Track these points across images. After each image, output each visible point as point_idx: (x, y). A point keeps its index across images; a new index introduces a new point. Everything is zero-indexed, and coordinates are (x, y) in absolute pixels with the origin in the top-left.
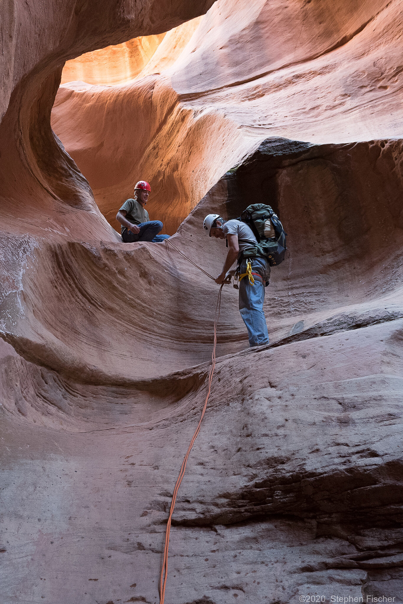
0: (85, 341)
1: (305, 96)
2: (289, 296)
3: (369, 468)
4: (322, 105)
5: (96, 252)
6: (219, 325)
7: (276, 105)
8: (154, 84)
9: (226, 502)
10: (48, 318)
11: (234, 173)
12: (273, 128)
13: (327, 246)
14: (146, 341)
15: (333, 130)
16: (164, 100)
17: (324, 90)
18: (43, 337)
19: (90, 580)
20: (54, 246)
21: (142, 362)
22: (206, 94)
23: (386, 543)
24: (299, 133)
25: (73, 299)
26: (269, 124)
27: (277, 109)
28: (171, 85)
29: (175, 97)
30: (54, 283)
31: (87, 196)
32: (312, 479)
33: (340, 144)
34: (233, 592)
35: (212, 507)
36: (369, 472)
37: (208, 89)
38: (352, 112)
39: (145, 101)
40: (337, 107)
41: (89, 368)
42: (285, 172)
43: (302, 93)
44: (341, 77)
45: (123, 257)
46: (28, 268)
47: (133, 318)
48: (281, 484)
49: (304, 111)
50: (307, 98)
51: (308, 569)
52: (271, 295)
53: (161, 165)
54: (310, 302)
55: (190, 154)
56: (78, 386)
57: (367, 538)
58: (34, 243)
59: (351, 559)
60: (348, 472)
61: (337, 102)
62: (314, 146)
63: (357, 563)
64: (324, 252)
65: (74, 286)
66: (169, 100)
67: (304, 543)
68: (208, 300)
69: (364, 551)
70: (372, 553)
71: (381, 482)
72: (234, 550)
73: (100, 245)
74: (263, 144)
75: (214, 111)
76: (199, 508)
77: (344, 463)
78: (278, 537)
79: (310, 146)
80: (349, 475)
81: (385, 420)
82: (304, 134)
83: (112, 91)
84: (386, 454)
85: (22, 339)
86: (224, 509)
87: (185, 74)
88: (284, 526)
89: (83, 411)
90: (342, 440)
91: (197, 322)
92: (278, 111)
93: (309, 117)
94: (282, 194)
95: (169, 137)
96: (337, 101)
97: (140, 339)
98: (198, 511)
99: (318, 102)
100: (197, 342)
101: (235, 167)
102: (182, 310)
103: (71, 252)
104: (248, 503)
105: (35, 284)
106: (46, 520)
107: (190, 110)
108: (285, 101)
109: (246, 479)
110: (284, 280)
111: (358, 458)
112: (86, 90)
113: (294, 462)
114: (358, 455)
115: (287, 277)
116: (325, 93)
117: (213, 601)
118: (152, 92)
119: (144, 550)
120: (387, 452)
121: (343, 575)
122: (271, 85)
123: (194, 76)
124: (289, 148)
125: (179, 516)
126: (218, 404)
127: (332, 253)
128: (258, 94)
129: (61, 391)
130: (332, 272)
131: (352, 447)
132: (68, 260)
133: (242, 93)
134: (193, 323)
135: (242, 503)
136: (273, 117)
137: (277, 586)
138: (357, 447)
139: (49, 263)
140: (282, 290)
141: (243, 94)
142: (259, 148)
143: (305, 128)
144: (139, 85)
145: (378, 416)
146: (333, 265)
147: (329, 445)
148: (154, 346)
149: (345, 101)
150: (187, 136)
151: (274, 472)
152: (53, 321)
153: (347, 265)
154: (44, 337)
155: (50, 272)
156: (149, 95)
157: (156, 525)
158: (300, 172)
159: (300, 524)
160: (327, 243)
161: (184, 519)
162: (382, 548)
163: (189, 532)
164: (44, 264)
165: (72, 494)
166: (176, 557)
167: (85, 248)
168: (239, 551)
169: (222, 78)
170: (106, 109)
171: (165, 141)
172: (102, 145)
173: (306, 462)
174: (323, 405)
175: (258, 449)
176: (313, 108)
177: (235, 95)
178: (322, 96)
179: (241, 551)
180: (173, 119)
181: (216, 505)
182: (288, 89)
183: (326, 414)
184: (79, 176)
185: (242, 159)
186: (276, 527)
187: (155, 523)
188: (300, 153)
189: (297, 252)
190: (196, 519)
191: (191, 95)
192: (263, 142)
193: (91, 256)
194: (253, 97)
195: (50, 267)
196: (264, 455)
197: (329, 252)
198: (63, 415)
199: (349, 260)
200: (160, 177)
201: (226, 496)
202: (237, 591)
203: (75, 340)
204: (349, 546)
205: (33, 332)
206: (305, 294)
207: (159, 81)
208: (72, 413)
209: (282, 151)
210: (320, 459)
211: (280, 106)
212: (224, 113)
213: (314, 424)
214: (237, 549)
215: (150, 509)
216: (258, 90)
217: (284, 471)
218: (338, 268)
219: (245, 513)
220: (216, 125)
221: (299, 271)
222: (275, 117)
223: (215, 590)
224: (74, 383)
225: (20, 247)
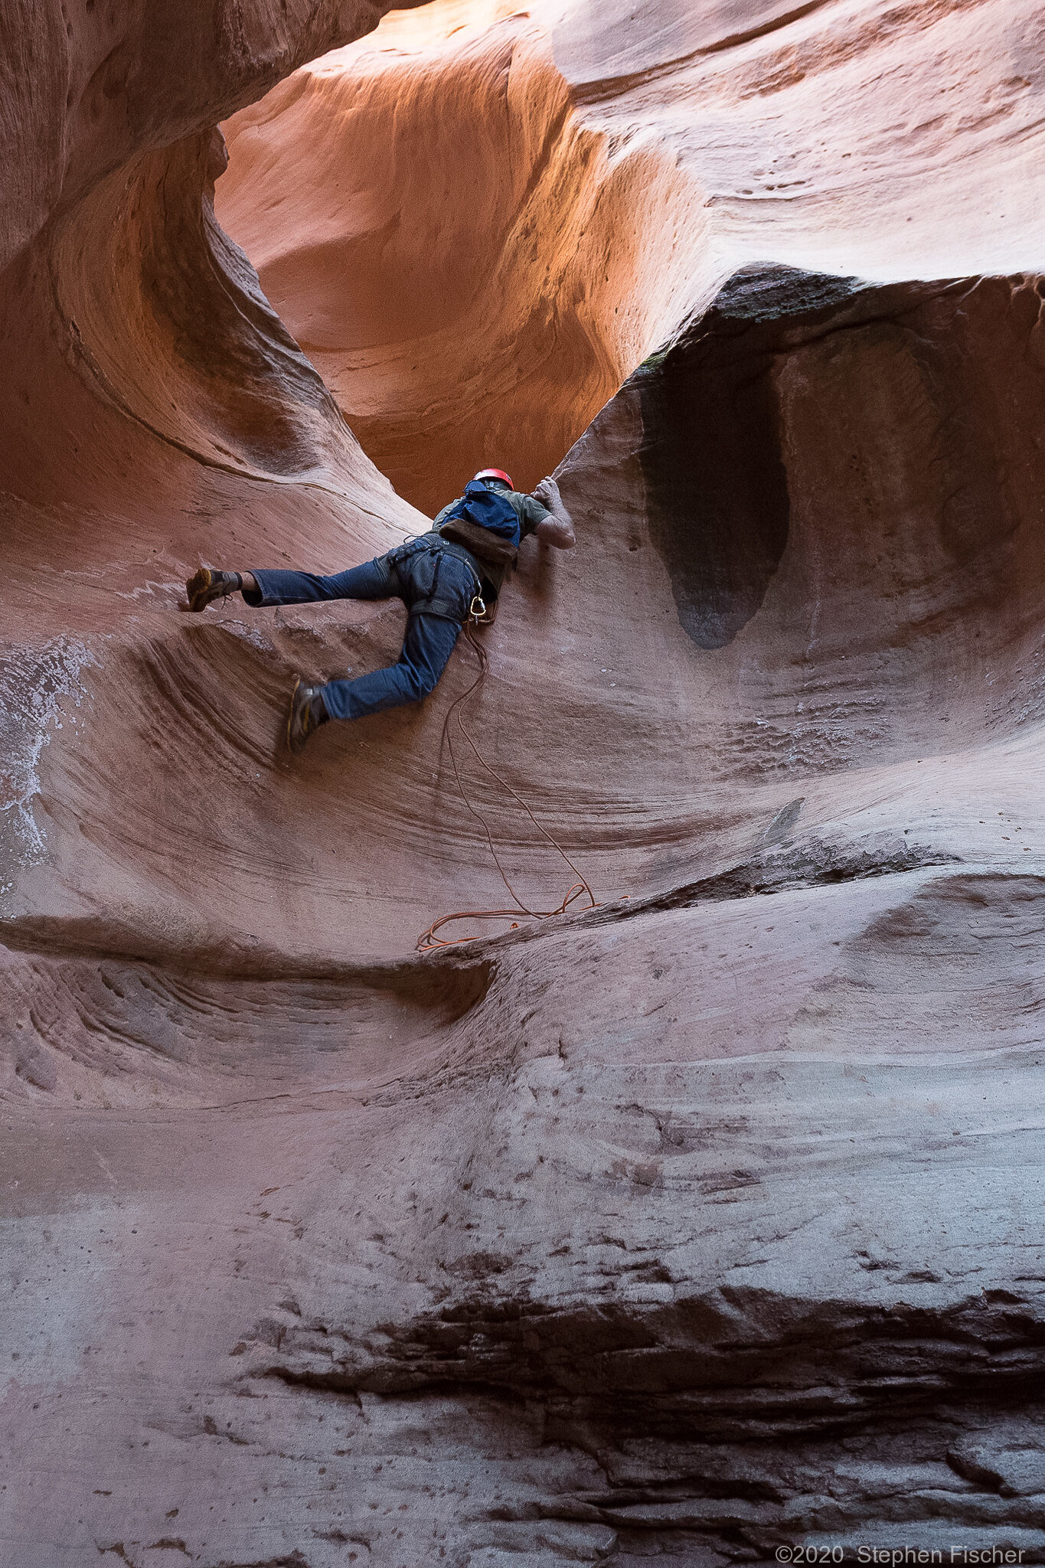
0: (243, 867)
1: (907, 85)
2: (798, 714)
3: (644, 1308)
4: (951, 113)
5: (261, 641)
6: (604, 799)
7: (826, 116)
8: (512, 50)
9: (386, 1345)
10: (133, 830)
11: (656, 370)
12: (804, 197)
13: (912, 566)
14: (412, 847)
15: (967, 203)
16: (537, 101)
17: (960, 63)
18: (92, 900)
19: (98, 1492)
20: (141, 647)
21: (396, 906)
22: (647, 78)
23: (663, 1476)
24: (874, 211)
25: (209, 763)
26: (796, 183)
27: (828, 128)
28: (553, 57)
29: (563, 92)
30: (149, 736)
31: (312, 422)
32: (537, 1318)
33: (938, 281)
34: (350, 1547)
35: (361, 1352)
36: (640, 1317)
37: (651, 64)
38: (1028, 138)
39: (490, 103)
40: (991, 119)
41: (237, 944)
42: (793, 360)
43: (901, 72)
44: (1009, 21)
45: (339, 640)
46: (60, 726)
47: (378, 790)
48: (486, 1320)
49: (899, 133)
50: (914, 90)
51: (502, 1515)
52: (751, 711)
53: (546, 283)
54: (839, 739)
55: (608, 257)
56: (215, 988)
57: (627, 1459)
58: (81, 654)
59: (589, 1502)
60: (603, 1311)
61: (992, 105)
62: (865, 290)
63: (600, 1512)
64: (903, 585)
65: (210, 730)
66: (549, 101)
67: (516, 1454)
68: (580, 731)
69: (618, 1487)
70: (632, 1493)
71: (663, 1343)
72: (380, 1453)
73: (273, 620)
74: (729, 287)
75: (654, 144)
76: (340, 1348)
77: (602, 1290)
78: (471, 1434)
79: (855, 290)
80: (606, 1319)
81: (722, 1189)
82: (885, 215)
83: (407, 72)
84: (686, 1279)
85: (26, 921)
86: (380, 1359)
87: (592, 17)
88: (485, 1411)
89: (224, 1047)
90: (616, 1233)
91: (547, 794)
92: (830, 135)
93: (909, 153)
94: (789, 423)
95: (560, 205)
96: (992, 100)
97: (398, 842)
98: (336, 1355)
99: (941, 105)
100: (545, 846)
101: (662, 351)
102: (508, 763)
103: (197, 649)
104: (428, 1351)
105: (84, 761)
106: (31, 1355)
107: (600, 135)
108: (852, 101)
109: (430, 1295)
110: (796, 663)
111: (633, 1281)
112: (343, 70)
113: (516, 1272)
114: (633, 1274)
115: (804, 654)
116: (963, 72)
117: (309, 1563)
118: (507, 75)
119: (216, 1434)
120: (688, 1273)
121: (566, 1535)
122: (821, 46)
123: (613, 23)
124: (799, 296)
125: (298, 1362)
126: (476, 1073)
127: (924, 588)
128: (786, 74)
129: (163, 1006)
130: (923, 642)
131: (630, 1251)
132: (187, 672)
133: (742, 71)
134: (537, 795)
135: (412, 1350)
136: (812, 158)
137: (433, 1546)
138: (638, 1253)
139: (131, 693)
140: (785, 695)
141: (745, 75)
142: (717, 301)
143: (893, 196)
144: (472, 53)
145: (712, 1176)
146: (922, 622)
147: (590, 1239)
148: (434, 859)
149: (1014, 102)
150: (597, 207)
151: (479, 1289)
152: (146, 831)
153: (959, 626)
154: (97, 897)
155: (137, 712)
156: (499, 86)
157: (254, 1378)
158: (833, 360)
159: (515, 1411)
160: (913, 559)
161: (308, 1372)
162: (656, 1484)
163: (310, 1402)
164: (117, 698)
165: (108, 1291)
166: (270, 1458)
167: (230, 634)
168: (388, 1458)
169: (691, 27)
170: (395, 122)
171: (549, 214)
172: (394, 223)
173: (537, 1276)
174: (626, 1126)
175: (469, 1227)
176: (926, 126)
177: (724, 79)
178: (953, 85)
179: (395, 1457)
180: (564, 155)
181: (368, 1347)
182: (867, 59)
183: (622, 1153)
184: (293, 361)
185: (680, 328)
186: (470, 1411)
187: (252, 1374)
188: (828, 311)
189: (834, 583)
190: (328, 1374)
191: (605, 85)
192: (728, 282)
193: (249, 651)
194: (772, 84)
195: (136, 699)
196: (473, 1247)
197: (915, 585)
198: (166, 1065)
199: (965, 609)
200: (547, 314)
201: (387, 1329)
202: (357, 1547)
203: (212, 869)
204: (595, 1472)
205: (65, 893)
206: (838, 709)
207: (522, 42)
208: (194, 1058)
209: (778, 303)
210: (562, 1272)
211: (837, 117)
212: (678, 149)
213: (588, 1178)
214: (388, 1453)
215: (252, 1339)
216: (786, 62)
217: (494, 1292)
218: (939, 632)
219: (416, 1374)
220: (658, 186)
221: (837, 638)
222: (817, 157)
223: (318, 1541)
224: (203, 981)
225: (34, 681)
